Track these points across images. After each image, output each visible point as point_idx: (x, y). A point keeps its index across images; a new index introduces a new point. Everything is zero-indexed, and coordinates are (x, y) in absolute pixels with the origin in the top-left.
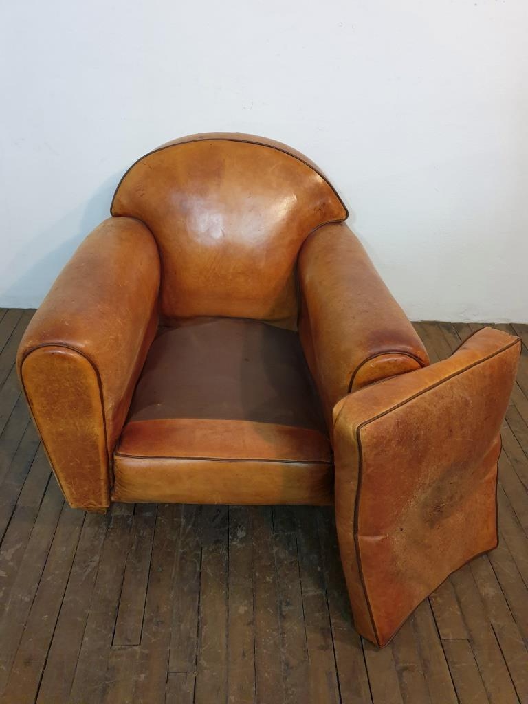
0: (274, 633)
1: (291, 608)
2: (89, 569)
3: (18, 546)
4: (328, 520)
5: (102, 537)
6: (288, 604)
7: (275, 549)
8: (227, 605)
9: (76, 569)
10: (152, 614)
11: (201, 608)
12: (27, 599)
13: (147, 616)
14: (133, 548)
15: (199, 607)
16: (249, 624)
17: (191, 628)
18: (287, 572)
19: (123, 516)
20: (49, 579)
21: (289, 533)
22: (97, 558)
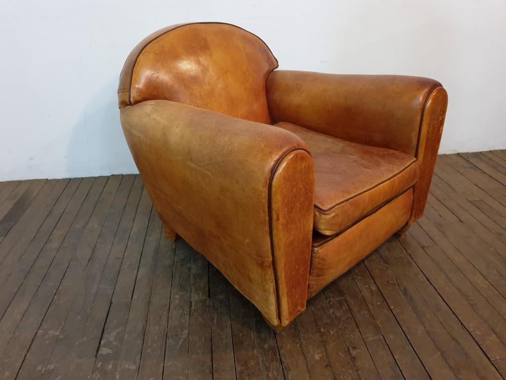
0: (349, 371)
1: (359, 351)
2: (181, 341)
3: (118, 330)
4: (367, 286)
5: (187, 317)
6: (354, 348)
7: (331, 311)
8: (304, 354)
9: (170, 342)
10: (242, 368)
11: (283, 359)
12: (134, 367)
13: (238, 369)
14: (215, 321)
15: (280, 359)
16: (326, 366)
17: (278, 375)
18: (347, 326)
19: (201, 300)
20: (149, 351)
21: (339, 298)
22: (186, 332)
